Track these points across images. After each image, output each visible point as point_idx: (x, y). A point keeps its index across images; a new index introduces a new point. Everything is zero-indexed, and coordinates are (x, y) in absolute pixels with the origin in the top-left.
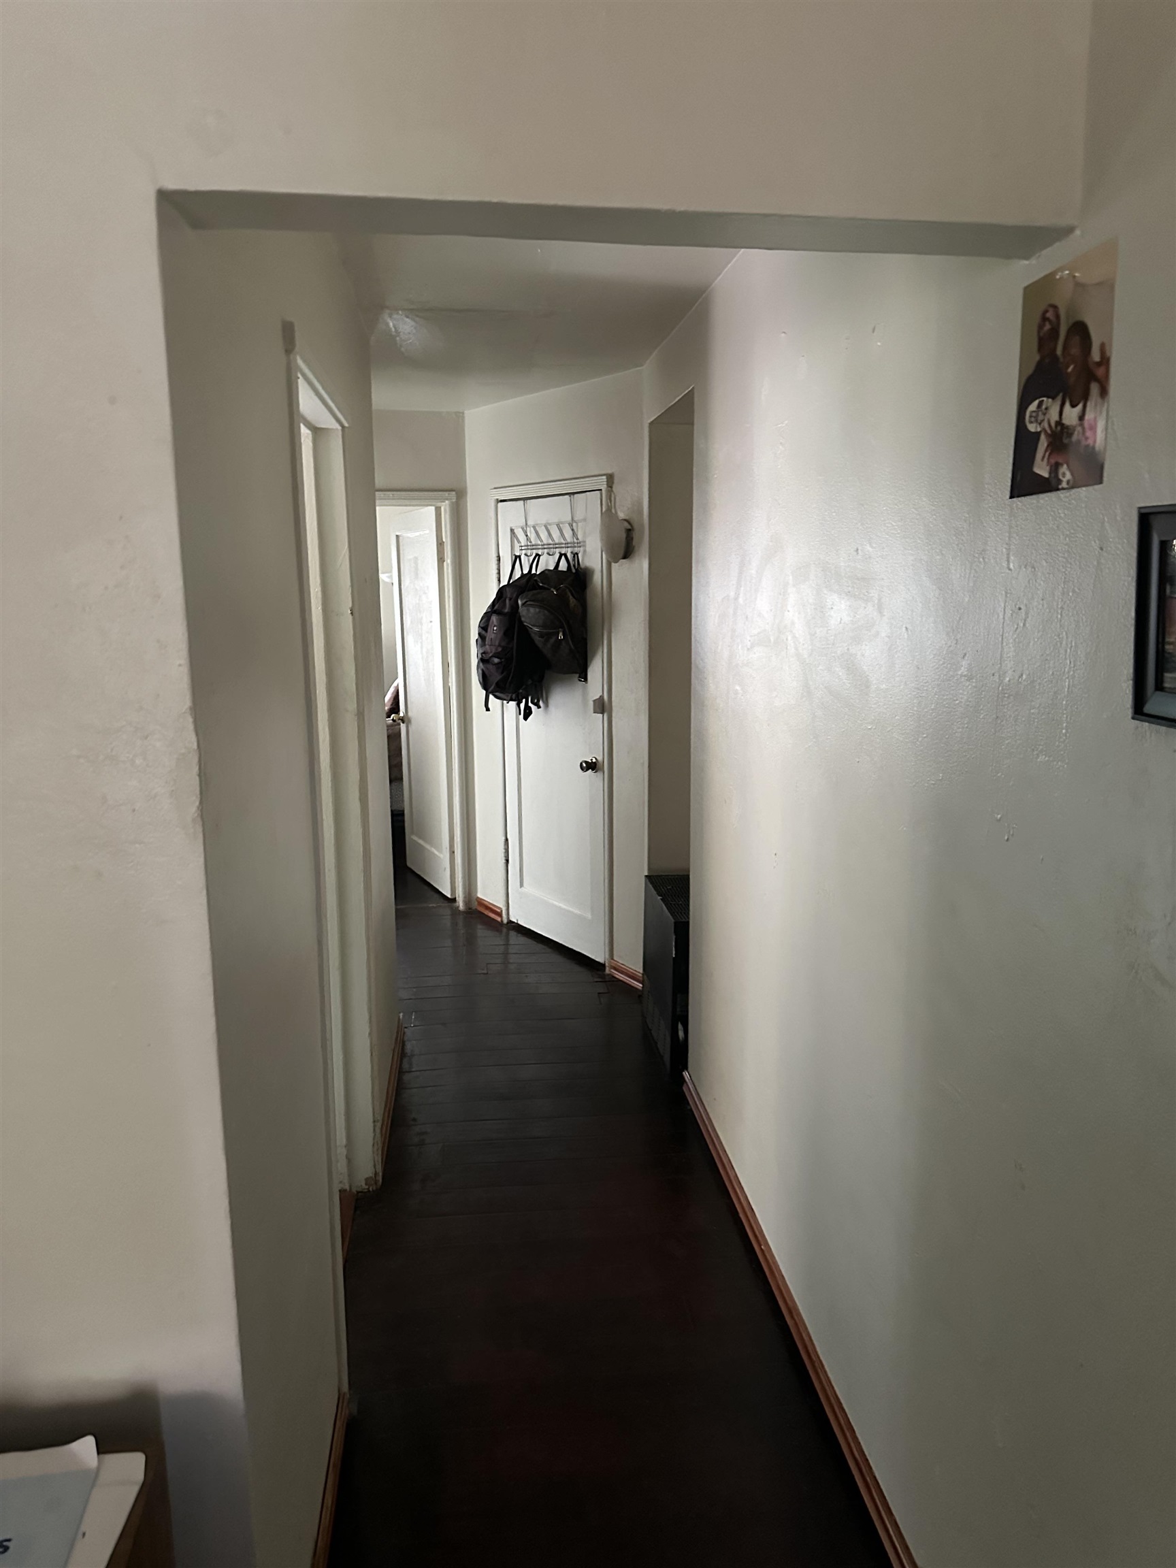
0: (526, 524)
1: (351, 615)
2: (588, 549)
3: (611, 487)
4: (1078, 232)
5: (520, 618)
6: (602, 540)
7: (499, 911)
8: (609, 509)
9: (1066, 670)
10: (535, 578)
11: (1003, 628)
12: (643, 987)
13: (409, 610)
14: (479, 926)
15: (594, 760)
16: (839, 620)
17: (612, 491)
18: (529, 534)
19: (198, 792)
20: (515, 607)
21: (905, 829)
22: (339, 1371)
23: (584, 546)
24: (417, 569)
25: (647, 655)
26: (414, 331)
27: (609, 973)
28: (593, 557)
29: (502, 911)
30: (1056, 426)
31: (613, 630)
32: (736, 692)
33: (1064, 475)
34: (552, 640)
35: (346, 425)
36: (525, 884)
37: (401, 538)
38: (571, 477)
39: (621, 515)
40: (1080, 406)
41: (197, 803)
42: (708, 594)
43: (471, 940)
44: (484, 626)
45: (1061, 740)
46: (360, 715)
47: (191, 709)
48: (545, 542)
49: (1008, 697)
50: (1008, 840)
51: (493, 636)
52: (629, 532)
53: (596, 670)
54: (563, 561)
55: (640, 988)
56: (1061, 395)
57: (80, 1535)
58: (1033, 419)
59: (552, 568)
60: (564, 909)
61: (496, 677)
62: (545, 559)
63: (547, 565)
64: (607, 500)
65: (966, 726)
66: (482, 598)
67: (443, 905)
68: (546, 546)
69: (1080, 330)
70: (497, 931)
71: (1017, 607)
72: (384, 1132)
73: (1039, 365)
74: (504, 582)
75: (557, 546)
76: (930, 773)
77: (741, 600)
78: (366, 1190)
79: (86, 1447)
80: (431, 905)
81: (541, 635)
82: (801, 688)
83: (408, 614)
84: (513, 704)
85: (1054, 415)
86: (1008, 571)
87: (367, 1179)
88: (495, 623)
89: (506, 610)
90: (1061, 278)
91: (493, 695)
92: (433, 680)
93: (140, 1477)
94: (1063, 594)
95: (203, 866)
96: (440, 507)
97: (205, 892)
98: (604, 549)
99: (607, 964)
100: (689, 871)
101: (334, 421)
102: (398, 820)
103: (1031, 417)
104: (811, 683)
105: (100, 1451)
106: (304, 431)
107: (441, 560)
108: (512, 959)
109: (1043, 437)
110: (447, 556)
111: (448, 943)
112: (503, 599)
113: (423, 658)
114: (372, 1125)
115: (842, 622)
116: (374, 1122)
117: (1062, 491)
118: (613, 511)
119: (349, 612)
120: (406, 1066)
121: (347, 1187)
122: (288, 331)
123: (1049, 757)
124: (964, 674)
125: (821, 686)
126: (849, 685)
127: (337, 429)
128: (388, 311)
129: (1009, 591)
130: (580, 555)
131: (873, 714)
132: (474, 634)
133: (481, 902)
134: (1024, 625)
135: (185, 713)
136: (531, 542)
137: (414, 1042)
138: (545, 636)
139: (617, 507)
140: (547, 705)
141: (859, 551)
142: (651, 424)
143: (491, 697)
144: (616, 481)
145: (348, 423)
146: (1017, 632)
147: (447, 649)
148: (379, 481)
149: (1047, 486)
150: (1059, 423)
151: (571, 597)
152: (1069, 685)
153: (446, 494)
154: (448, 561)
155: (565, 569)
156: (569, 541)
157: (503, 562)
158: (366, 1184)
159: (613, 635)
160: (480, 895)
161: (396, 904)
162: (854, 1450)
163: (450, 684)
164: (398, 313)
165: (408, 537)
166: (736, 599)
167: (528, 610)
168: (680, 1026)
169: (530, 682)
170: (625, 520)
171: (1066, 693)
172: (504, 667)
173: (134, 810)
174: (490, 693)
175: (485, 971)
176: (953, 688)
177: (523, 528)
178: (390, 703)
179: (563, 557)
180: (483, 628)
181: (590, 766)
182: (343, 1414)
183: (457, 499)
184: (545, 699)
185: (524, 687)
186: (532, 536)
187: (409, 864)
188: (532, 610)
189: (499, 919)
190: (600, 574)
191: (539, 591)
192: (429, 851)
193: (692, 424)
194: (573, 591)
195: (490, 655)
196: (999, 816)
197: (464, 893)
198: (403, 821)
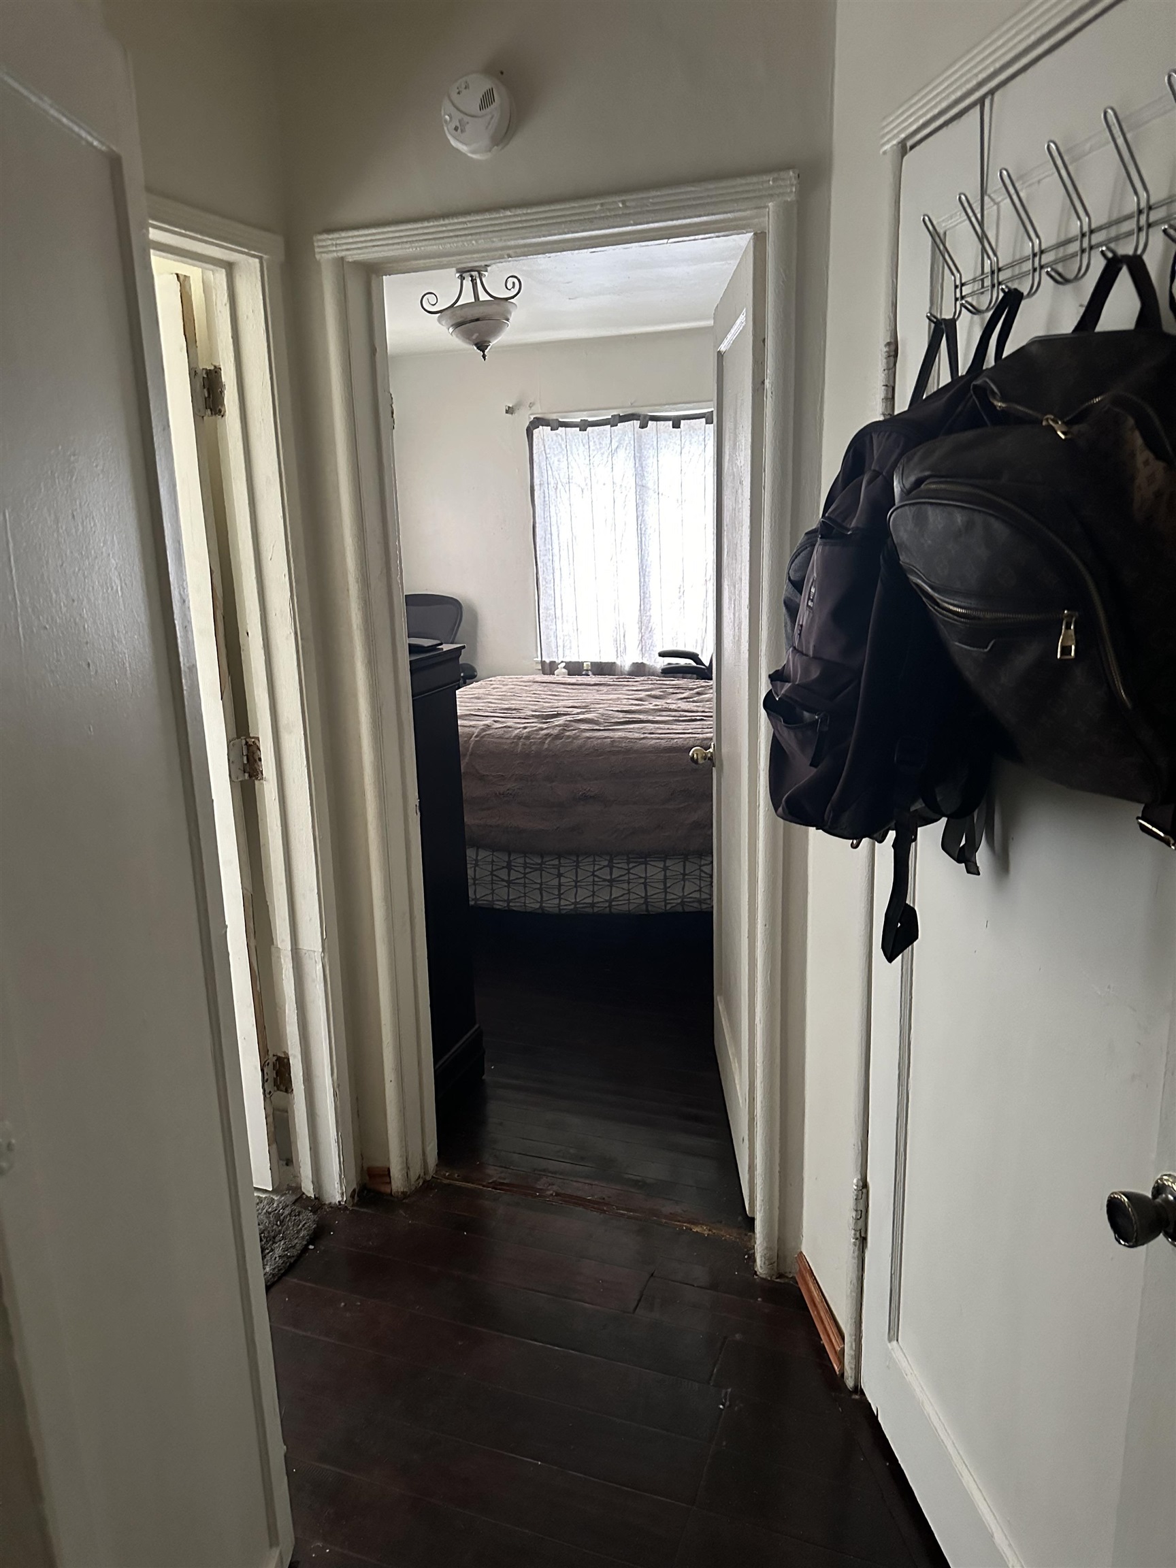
0: (983, 191)
18: (990, 229)
29: (843, 1351)
34: (1025, 658)
36: (900, 1338)
51: (804, 620)
63: (1048, 321)
81: (981, 633)
89: (854, 522)
133: (805, 1274)
160: (805, 1253)
167: (920, 520)
179: (1126, 274)
180: (795, 584)
181: (1154, 1226)
183: (799, 192)
188: (935, 518)
189: (837, 1367)
197: (768, 1237)
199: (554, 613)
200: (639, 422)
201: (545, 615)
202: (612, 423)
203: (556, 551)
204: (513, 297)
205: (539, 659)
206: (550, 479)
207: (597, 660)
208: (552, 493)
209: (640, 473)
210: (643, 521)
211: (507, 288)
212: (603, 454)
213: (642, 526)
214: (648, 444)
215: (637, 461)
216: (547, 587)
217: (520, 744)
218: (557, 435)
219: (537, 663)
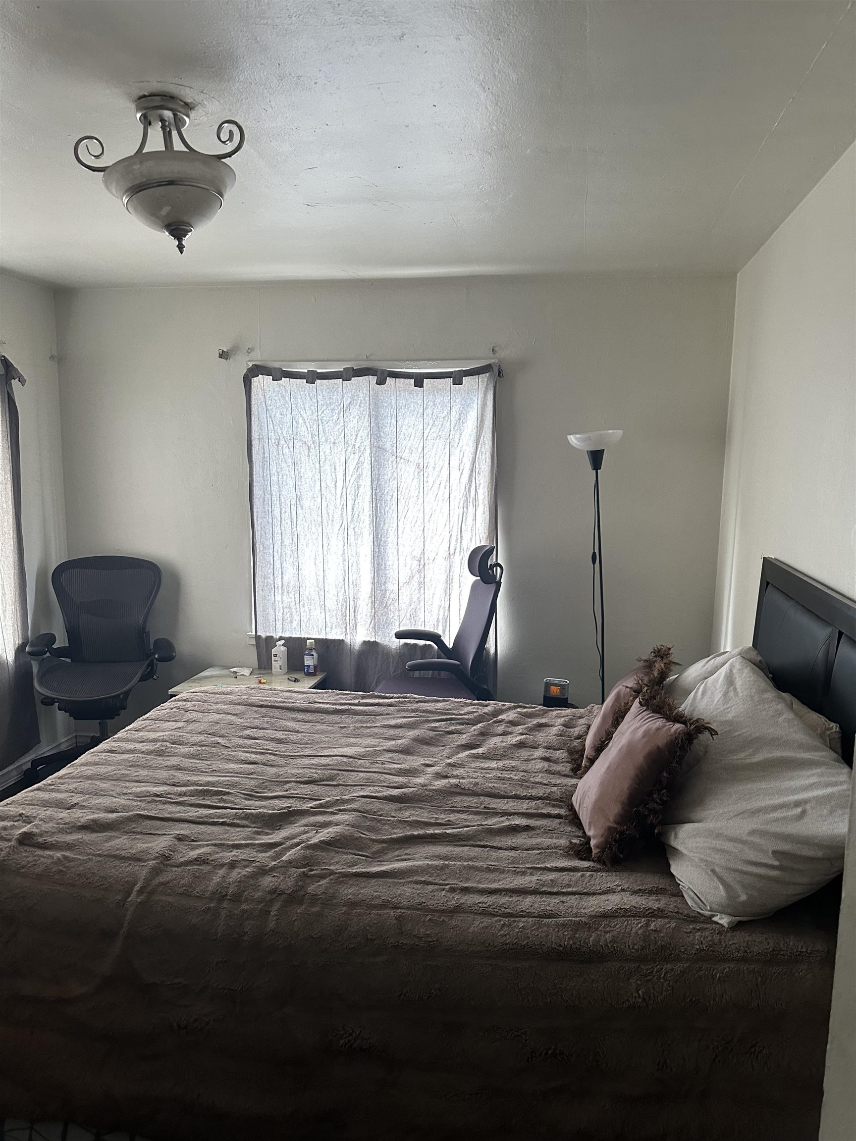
199: (272, 582)
200: (376, 377)
201: (261, 583)
202: (344, 376)
203: (277, 513)
204: (230, 155)
205: (254, 633)
206: (271, 434)
207: (322, 636)
208: (273, 449)
209: (376, 434)
210: (379, 485)
211: (219, 139)
212: (333, 410)
213: (378, 491)
214: (386, 402)
215: (373, 420)
216: (264, 553)
217: (223, 913)
218: (279, 386)
219: (250, 637)
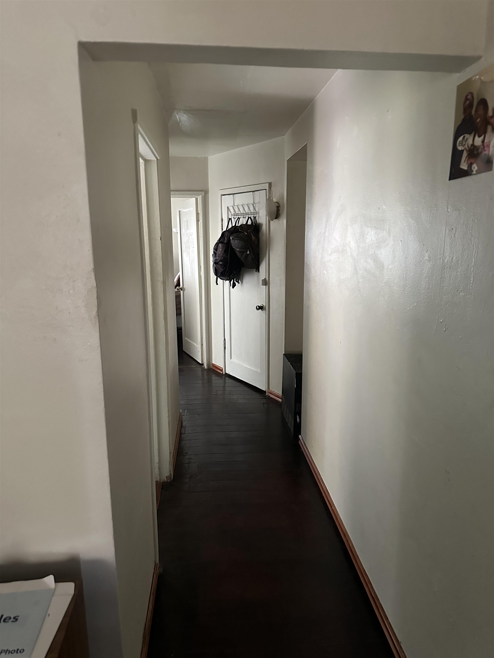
0: (234, 205)
1: (160, 240)
2: (260, 215)
3: (271, 188)
4: (483, 59)
5: (231, 244)
6: (266, 211)
7: (221, 369)
8: (269, 197)
9: (474, 255)
10: (238, 228)
11: (445, 238)
12: (282, 401)
13: (185, 242)
14: (213, 375)
15: (262, 305)
16: (371, 239)
17: (271, 190)
18: (235, 209)
19: (97, 305)
20: (229, 240)
21: (399, 328)
22: (155, 555)
23: (259, 214)
24: (187, 225)
25: (285, 260)
26: (187, 120)
27: (267, 395)
28: (262, 219)
29: (223, 369)
30: (471, 147)
31: (270, 250)
32: (324, 274)
33: (474, 168)
34: (245, 254)
35: (159, 158)
36: (232, 358)
37: (181, 212)
38: (253, 184)
39: (275, 200)
40: (482, 137)
41: (96, 310)
42: (312, 232)
43: (210, 381)
44: (216, 249)
45: (471, 285)
46: (164, 283)
47: (93, 269)
48: (242, 212)
49: (447, 268)
50: (445, 331)
51: (220, 253)
52: (278, 207)
53: (263, 267)
54: (250, 221)
55: (281, 401)
56: (473, 132)
57: (47, 615)
58: (460, 144)
59: (245, 223)
60: (248, 368)
61: (221, 270)
62: (242, 220)
63: (243, 222)
64: (269, 193)
65: (427, 282)
66: (215, 236)
67: (198, 366)
68: (242, 214)
69: (483, 103)
70: (220, 377)
71: (451, 228)
72: (174, 458)
73: (464, 121)
74: (224, 230)
75: (247, 214)
76: (410, 303)
77: (327, 234)
78: (166, 482)
79: (50, 579)
80: (193, 366)
81: (240, 252)
82: (353, 270)
83: (184, 245)
84: (228, 282)
85: (470, 142)
86: (447, 213)
87: (167, 477)
88: (220, 247)
89: (225, 242)
90: (475, 80)
91: (219, 278)
92: (194, 272)
93: (72, 592)
94: (473, 221)
95: (99, 337)
96: (198, 198)
97: (100, 348)
98: (267, 215)
99: (267, 391)
100: (302, 352)
101: (154, 156)
102: (179, 331)
103: (459, 143)
104: (357, 268)
105: (56, 582)
106: (141, 161)
107: (198, 221)
108: (227, 389)
109: (465, 152)
110: (200, 219)
111: (200, 382)
112: (224, 237)
113: (190, 263)
114: (169, 454)
115: (372, 240)
116: (170, 453)
117: (473, 175)
118: (271, 198)
119: (160, 239)
120: (183, 431)
121: (158, 480)
122: (134, 114)
123: (465, 293)
124: (427, 259)
125: (362, 268)
126: (375, 268)
127: (155, 160)
128: (176, 111)
129: (447, 222)
130: (256, 218)
131: (385, 279)
132: (212, 252)
133: (214, 365)
134: (454, 236)
135: (91, 271)
136: (236, 212)
137: (186, 422)
138: (242, 253)
139: (273, 197)
140: (242, 282)
141: (380, 209)
142: (288, 160)
143: (219, 279)
144: (273, 185)
145: (160, 158)
146: (451, 239)
147: (200, 258)
148: (172, 187)
149: (466, 173)
150: (473, 145)
151: (253, 236)
152: (475, 261)
153: (200, 192)
154: (201, 221)
155: (250, 224)
156: (252, 212)
157: (224, 221)
158: (166, 479)
159: (270, 252)
160: (213, 362)
161: (179, 366)
162: (372, 592)
163: (201, 275)
164: (180, 112)
165: (184, 212)
166: (325, 233)
167: (235, 241)
168: (298, 417)
169: (235, 272)
170: (276, 202)
171: (473, 264)
172: (224, 266)
173: (69, 313)
174: (218, 277)
175: (216, 394)
176: (422, 266)
177: (232, 206)
178: (176, 282)
179: (250, 218)
180: (215, 249)
181: (261, 308)
182: (157, 572)
183: (205, 194)
184: (241, 280)
185: (233, 274)
186: (237, 210)
187: (184, 350)
188: (236, 241)
189: (222, 372)
190: (265, 226)
191: (239, 233)
192: (192, 344)
193: (306, 160)
194: (254, 233)
195: (218, 261)
196: (441, 320)
197: (207, 361)
198: (182, 332)
